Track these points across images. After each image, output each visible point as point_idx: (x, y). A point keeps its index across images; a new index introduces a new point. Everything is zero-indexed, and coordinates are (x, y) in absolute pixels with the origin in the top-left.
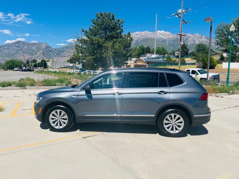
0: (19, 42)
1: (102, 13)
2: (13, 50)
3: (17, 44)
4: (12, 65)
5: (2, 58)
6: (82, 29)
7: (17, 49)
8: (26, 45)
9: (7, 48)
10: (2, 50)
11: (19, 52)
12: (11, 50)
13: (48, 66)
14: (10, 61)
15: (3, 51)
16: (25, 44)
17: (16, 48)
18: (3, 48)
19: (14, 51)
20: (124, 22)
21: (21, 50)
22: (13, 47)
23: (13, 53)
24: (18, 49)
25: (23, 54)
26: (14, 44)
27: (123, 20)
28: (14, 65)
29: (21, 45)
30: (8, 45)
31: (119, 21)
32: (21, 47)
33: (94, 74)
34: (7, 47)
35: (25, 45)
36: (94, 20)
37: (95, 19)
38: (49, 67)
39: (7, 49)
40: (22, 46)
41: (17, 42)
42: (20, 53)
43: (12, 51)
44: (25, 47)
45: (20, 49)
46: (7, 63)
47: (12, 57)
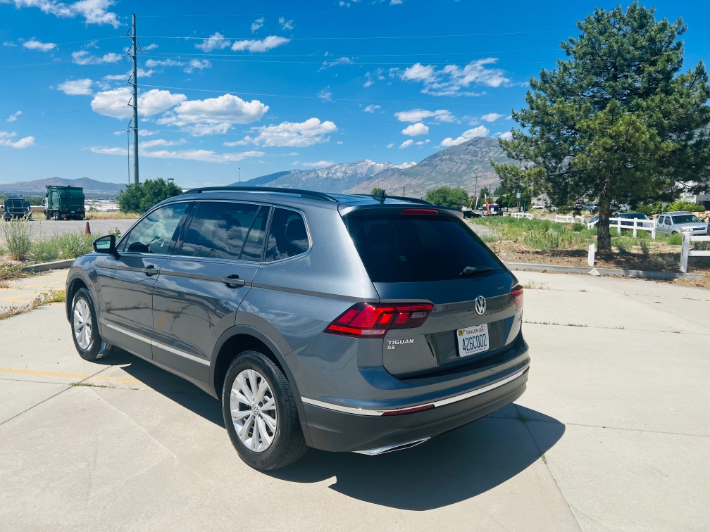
0: (476, 141)
1: (600, 13)
2: (461, 163)
3: (471, 147)
4: (441, 201)
5: (435, 185)
6: (531, 81)
7: (470, 161)
8: (493, 146)
9: (450, 159)
10: (437, 165)
11: (476, 167)
12: (457, 163)
13: (534, 204)
14: (438, 192)
15: (439, 167)
16: (492, 144)
17: (469, 157)
18: (440, 159)
19: (464, 166)
20: (683, 30)
21: (480, 162)
22: (462, 156)
23: (460, 169)
24: (474, 158)
25: (484, 172)
26: (464, 148)
27: (680, 23)
28: (445, 201)
29: (482, 148)
30: (452, 151)
31: (663, 28)
32: (479, 155)
33: (626, 229)
34: (448, 157)
35: (492, 148)
36: (571, 45)
37: (575, 40)
38: (534, 207)
39: (448, 162)
40: (484, 150)
41: (472, 142)
42: (477, 169)
43: (459, 165)
44: (491, 154)
45: (478, 158)
46: (430, 196)
47: (456, 181)
